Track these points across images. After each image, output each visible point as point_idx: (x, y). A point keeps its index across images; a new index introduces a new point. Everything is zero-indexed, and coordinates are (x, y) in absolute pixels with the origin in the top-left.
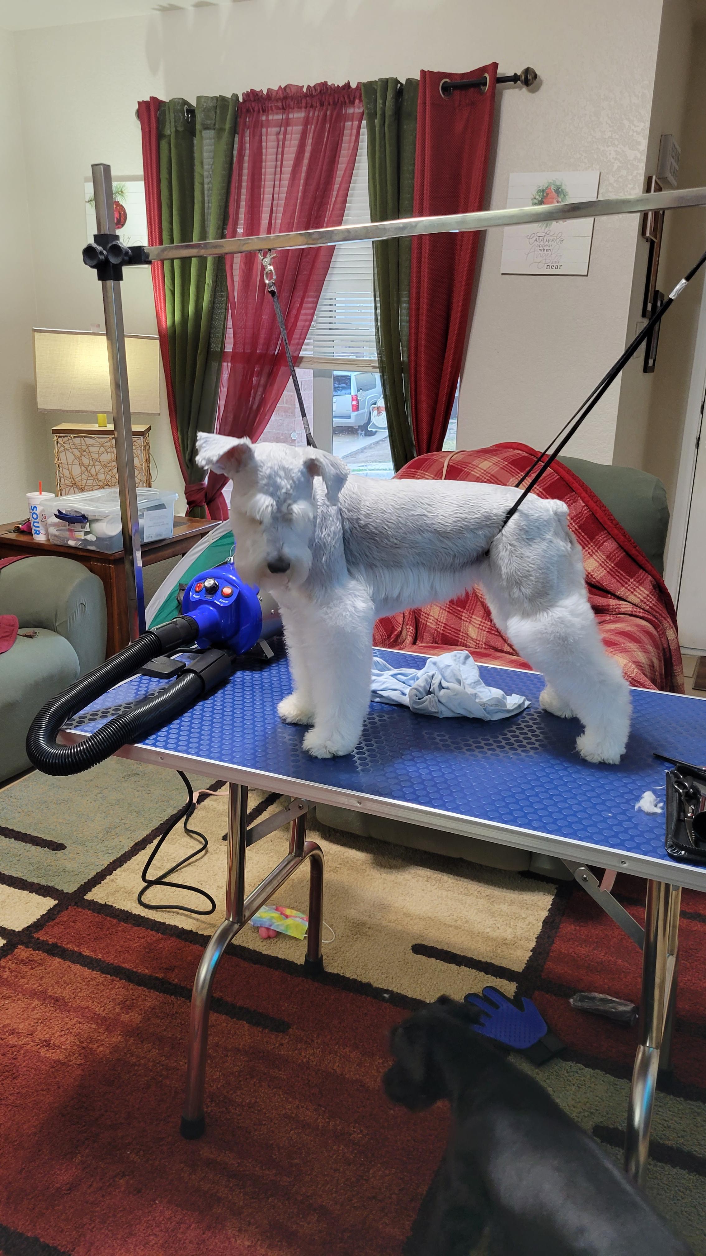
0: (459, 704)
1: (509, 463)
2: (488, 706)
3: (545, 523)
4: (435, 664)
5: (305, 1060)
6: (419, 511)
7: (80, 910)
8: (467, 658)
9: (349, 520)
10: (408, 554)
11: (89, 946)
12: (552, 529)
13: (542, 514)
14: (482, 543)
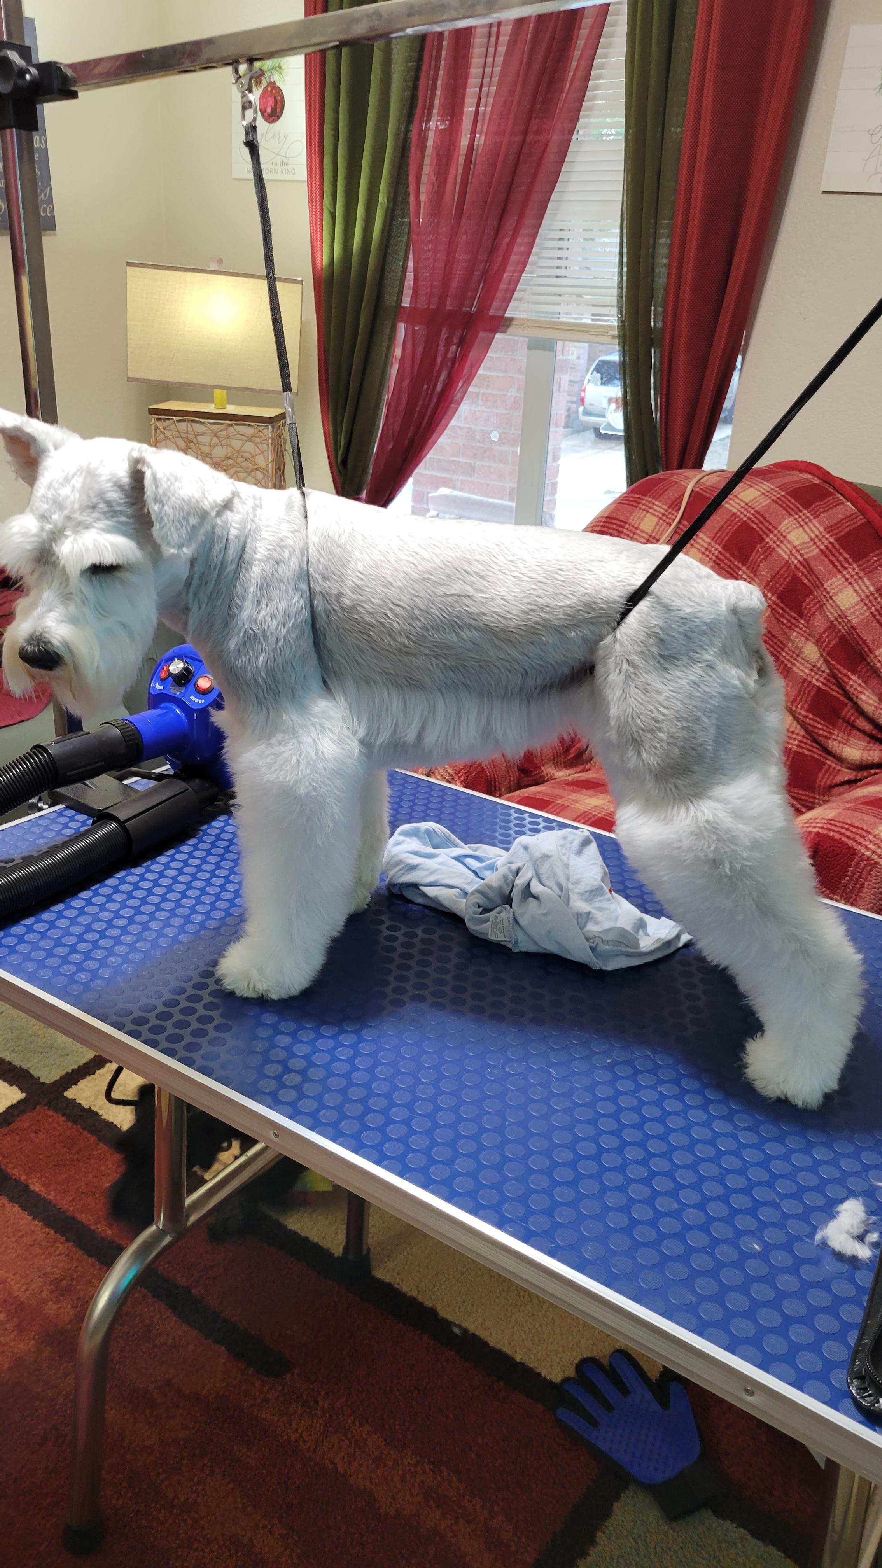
0: (549, 932)
1: (788, 494)
2: (600, 944)
3: (705, 628)
4: (526, 848)
5: (293, 1438)
6: (456, 588)
7: (50, 1113)
8: (586, 843)
9: (323, 596)
10: (430, 667)
11: (42, 1176)
12: (718, 642)
13: (700, 608)
14: (578, 654)
